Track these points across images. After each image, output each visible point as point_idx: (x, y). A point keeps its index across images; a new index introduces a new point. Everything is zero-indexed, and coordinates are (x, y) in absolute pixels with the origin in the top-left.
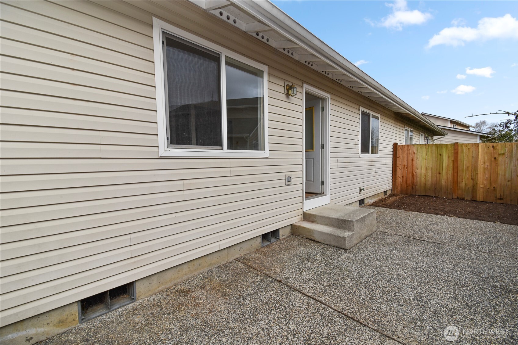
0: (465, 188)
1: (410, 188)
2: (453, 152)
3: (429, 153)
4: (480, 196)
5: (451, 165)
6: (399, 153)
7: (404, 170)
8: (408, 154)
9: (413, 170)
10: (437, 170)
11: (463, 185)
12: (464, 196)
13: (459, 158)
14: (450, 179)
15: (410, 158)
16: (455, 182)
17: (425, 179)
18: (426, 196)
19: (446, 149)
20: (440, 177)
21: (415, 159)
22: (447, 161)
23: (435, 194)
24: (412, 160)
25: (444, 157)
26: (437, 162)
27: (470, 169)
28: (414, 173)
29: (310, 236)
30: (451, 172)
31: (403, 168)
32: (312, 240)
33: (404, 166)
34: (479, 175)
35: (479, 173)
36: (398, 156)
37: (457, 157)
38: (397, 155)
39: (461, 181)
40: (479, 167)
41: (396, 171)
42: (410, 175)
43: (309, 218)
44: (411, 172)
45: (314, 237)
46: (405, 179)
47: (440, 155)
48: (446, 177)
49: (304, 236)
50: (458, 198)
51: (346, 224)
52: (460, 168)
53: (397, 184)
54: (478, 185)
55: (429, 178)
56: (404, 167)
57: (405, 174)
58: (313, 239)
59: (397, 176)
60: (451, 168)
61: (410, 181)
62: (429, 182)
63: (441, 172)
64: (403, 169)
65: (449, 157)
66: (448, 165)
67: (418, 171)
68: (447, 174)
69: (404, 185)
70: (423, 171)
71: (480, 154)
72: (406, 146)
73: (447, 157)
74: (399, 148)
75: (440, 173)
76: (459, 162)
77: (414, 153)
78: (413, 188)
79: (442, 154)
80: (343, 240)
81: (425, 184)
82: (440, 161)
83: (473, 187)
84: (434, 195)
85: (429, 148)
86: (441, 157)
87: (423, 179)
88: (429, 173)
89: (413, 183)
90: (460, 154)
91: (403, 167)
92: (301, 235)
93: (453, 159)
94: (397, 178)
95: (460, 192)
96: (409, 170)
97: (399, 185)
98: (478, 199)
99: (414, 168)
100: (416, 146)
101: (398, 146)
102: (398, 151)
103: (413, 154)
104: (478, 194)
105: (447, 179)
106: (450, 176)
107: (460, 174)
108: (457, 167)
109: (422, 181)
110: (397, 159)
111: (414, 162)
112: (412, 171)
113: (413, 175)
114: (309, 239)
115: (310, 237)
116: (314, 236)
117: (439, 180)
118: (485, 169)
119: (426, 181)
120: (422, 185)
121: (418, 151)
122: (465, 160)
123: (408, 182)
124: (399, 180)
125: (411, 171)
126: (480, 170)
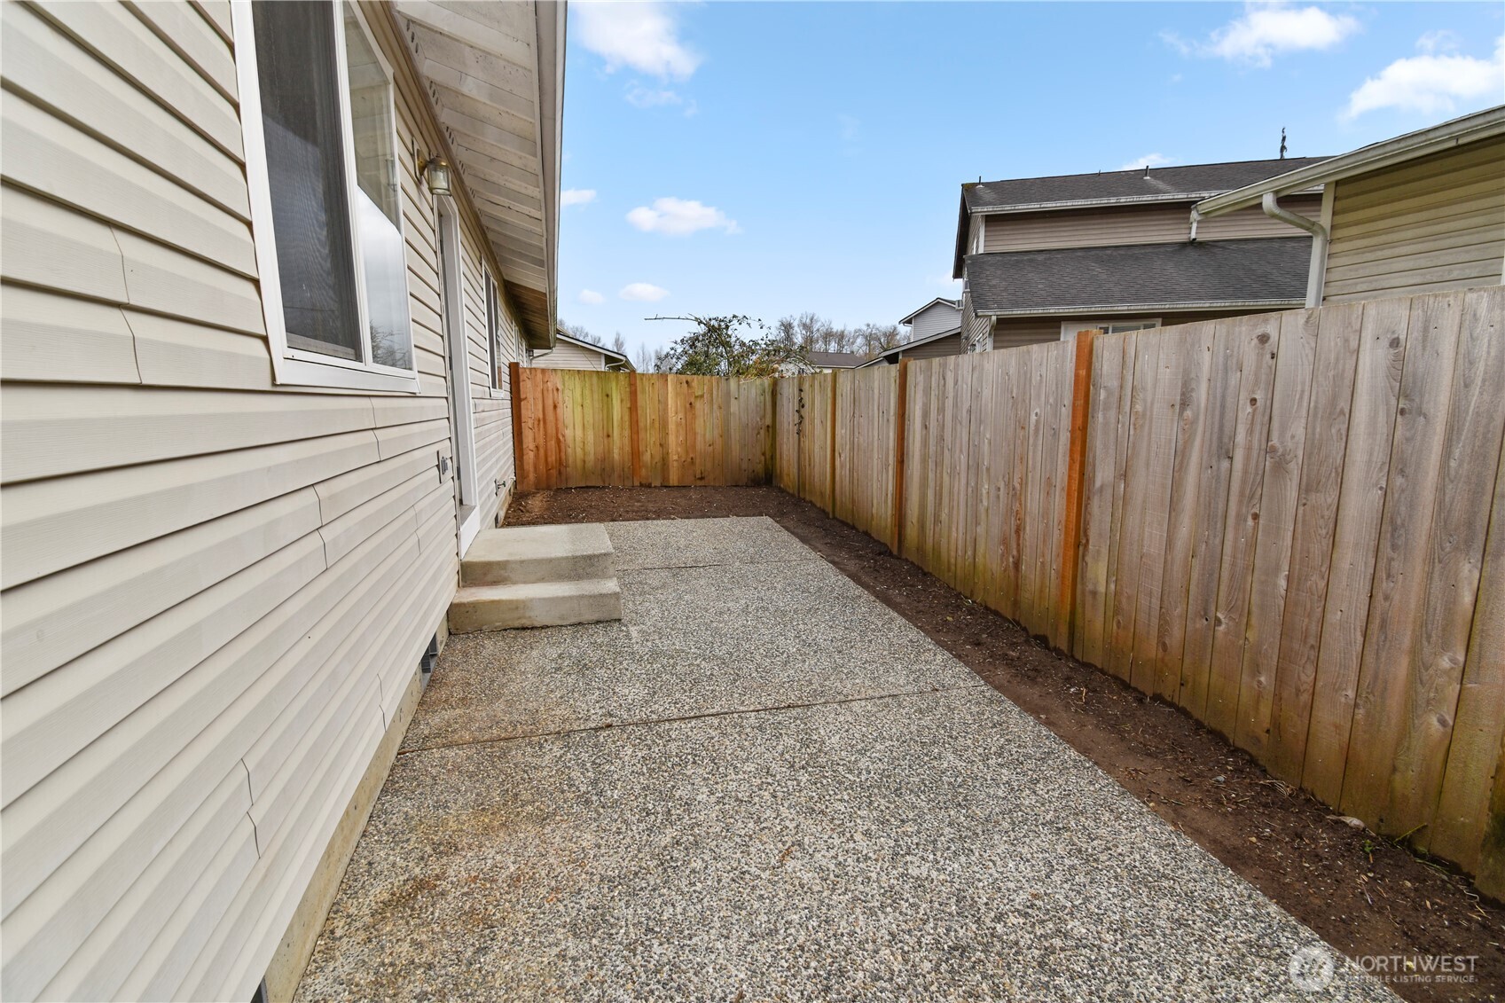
0: (651, 463)
1: (554, 472)
2: (628, 389)
3: (587, 392)
4: (674, 479)
5: (627, 418)
6: (527, 387)
7: (539, 430)
8: (545, 392)
9: (557, 429)
10: (603, 428)
11: (647, 457)
12: (650, 481)
13: (639, 404)
14: (627, 449)
15: (550, 403)
16: (635, 453)
17: (583, 449)
18: (587, 487)
19: (617, 385)
20: (609, 443)
21: (560, 405)
22: (620, 410)
23: (604, 482)
24: (555, 407)
25: (614, 401)
26: (602, 411)
27: (657, 425)
28: (561, 438)
29: (519, 618)
30: (627, 433)
31: (536, 426)
32: (524, 629)
33: (539, 421)
34: (670, 436)
35: (670, 432)
36: (522, 396)
37: (636, 401)
38: (521, 393)
39: (644, 449)
40: (670, 420)
41: (521, 433)
42: (553, 443)
43: (485, 574)
44: (554, 435)
45: (530, 617)
46: (542, 451)
47: (607, 396)
48: (619, 446)
49: (497, 624)
50: (641, 485)
51: (596, 564)
52: (641, 424)
53: (526, 467)
54: (670, 455)
55: (590, 448)
56: (539, 424)
57: (541, 441)
58: (527, 623)
59: (525, 446)
60: (627, 425)
61: (552, 458)
62: (591, 458)
63: (611, 434)
64: (536, 429)
65: (622, 401)
66: (622, 418)
67: (569, 433)
68: (622, 435)
69: (542, 467)
70: (579, 432)
71: (670, 395)
72: (539, 372)
73: (619, 401)
74: (523, 377)
75: (608, 436)
76: (639, 412)
77: (557, 390)
78: (560, 473)
79: (610, 394)
80: (613, 602)
81: (584, 461)
82: (608, 408)
83: (663, 460)
84: (601, 484)
85: (587, 379)
86: (610, 399)
87: (579, 450)
88: (590, 437)
89: (560, 461)
90: (640, 396)
91: (536, 423)
92: (484, 628)
93: (629, 405)
94: (525, 452)
95: (643, 472)
96: (549, 431)
97: (532, 469)
98: (671, 485)
99: (560, 425)
100: (559, 373)
101: (520, 370)
102: (521, 384)
103: (555, 392)
104: (671, 473)
105: (622, 449)
106: (627, 441)
107: (642, 435)
108: (637, 421)
109: (578, 455)
110: (522, 403)
111: (558, 410)
112: (557, 433)
113: (558, 441)
114: (514, 629)
115: (517, 624)
116: (532, 614)
117: (609, 452)
118: (678, 425)
119: (585, 455)
120: (579, 463)
121: (564, 385)
122: (648, 407)
123: (549, 459)
124: (530, 457)
125: (554, 432)
126: (672, 427)
